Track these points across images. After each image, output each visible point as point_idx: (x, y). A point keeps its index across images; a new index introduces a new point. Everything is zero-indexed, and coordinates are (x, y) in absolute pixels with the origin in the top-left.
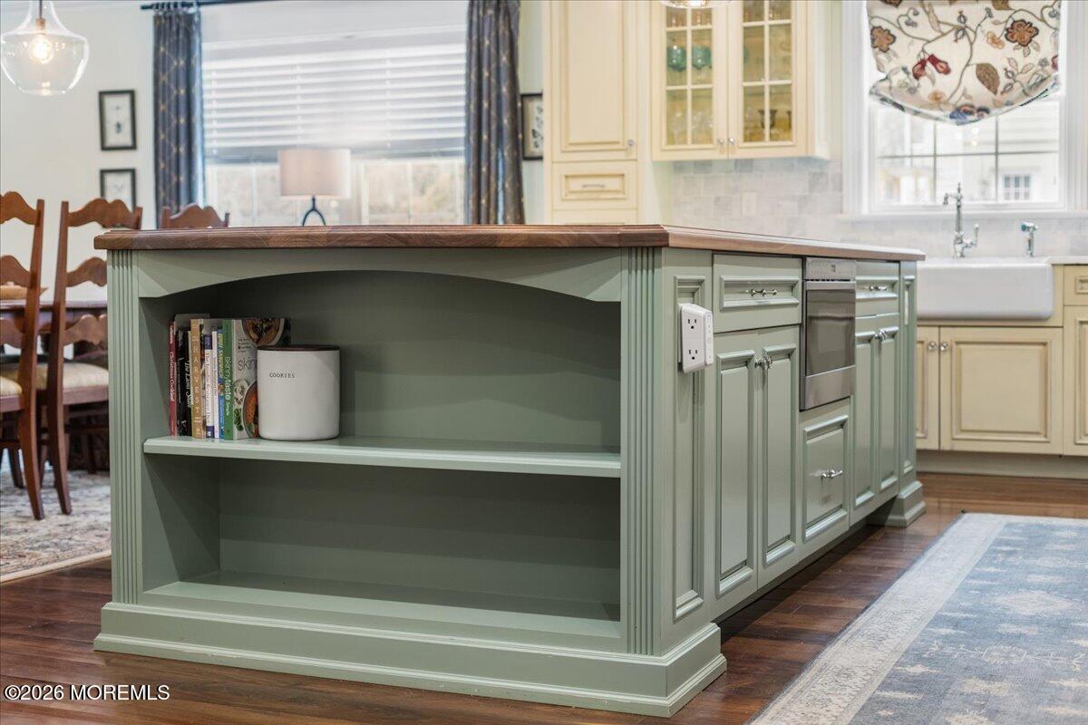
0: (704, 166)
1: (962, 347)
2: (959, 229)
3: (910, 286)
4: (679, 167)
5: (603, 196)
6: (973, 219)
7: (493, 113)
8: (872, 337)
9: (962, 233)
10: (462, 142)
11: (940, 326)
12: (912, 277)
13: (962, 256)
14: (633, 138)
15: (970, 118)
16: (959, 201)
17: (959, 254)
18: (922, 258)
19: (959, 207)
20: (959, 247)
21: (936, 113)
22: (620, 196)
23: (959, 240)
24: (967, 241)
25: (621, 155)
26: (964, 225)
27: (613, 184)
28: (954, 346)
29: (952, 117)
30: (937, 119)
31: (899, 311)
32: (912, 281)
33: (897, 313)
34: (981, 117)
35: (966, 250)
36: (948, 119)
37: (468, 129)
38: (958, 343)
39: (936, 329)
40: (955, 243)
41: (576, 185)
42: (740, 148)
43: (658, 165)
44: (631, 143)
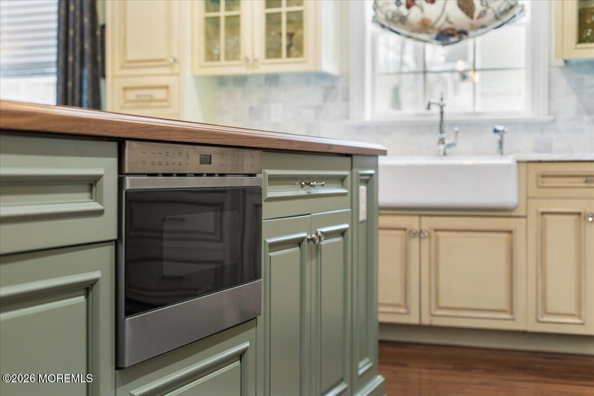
0: (241, 80)
1: (440, 234)
2: (441, 131)
3: (369, 181)
4: (222, 81)
5: (152, 104)
6: (453, 124)
7: (78, 40)
8: (302, 239)
9: (444, 135)
10: (54, 65)
11: (420, 216)
12: (372, 172)
13: (445, 154)
14: (176, 55)
15: (452, 39)
16: (442, 108)
17: (442, 153)
18: (384, 153)
19: (442, 113)
20: (442, 147)
21: (423, 36)
22: (165, 104)
23: (442, 141)
24: (447, 142)
25: (166, 70)
26: (446, 129)
27: (160, 94)
28: (433, 233)
29: (437, 39)
30: (425, 41)
31: (352, 208)
32: (371, 175)
33: (349, 210)
34: (461, 39)
35: (448, 151)
36: (435, 42)
37: (58, 54)
38: (436, 230)
39: (417, 218)
40: (439, 143)
41: (131, 95)
42: (263, 64)
43: (198, 79)
44: (175, 61)
